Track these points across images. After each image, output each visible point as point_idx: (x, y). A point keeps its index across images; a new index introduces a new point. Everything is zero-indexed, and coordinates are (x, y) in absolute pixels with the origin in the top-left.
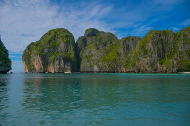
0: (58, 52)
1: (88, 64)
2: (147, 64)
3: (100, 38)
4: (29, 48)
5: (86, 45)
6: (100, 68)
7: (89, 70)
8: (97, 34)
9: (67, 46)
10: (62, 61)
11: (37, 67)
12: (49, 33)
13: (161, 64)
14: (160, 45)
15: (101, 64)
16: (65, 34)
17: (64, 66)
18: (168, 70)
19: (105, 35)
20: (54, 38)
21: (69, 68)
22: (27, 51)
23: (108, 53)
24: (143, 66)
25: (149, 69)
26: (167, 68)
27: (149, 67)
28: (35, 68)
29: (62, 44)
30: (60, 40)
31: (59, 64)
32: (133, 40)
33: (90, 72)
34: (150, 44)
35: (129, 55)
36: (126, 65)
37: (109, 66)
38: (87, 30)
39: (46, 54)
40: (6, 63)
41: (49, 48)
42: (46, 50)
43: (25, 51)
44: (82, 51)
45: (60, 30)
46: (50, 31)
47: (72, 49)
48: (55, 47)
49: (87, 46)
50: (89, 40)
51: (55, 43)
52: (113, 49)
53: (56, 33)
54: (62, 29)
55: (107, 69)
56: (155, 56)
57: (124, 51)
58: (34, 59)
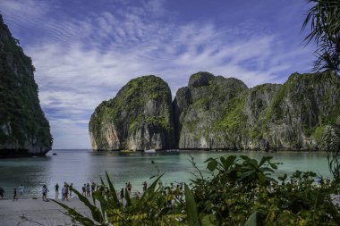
0: (143, 116)
1: (191, 135)
2: (282, 136)
3: (216, 89)
4: (98, 110)
5: (190, 102)
6: (211, 142)
7: (192, 145)
8: (210, 82)
9: (157, 106)
10: (147, 132)
11: (110, 142)
12: (129, 85)
13: (308, 135)
14: (307, 101)
15: (212, 135)
16: (155, 85)
17: (150, 139)
18: (320, 146)
19: (225, 82)
20: (137, 93)
21: (158, 143)
22: (96, 115)
23: (224, 115)
24: (275, 139)
25: (286, 145)
26: (319, 143)
27: (285, 141)
28: (107, 144)
29: (150, 101)
30: (146, 95)
31: (142, 136)
32: (269, 90)
33: (194, 149)
34: (287, 100)
35: (261, 118)
36: (254, 137)
37: (227, 138)
38: (193, 76)
39: (125, 120)
40: (43, 141)
41: (129, 110)
42: (124, 113)
43: (93, 116)
44: (183, 113)
45: (146, 78)
46: (131, 81)
47: (166, 110)
48: (139, 108)
49: (192, 103)
50: (195, 93)
51: (138, 101)
52: (235, 107)
53: (140, 84)
54: (151, 76)
55: (223, 144)
56: (297, 121)
57: (253, 111)
58: (106, 129)
